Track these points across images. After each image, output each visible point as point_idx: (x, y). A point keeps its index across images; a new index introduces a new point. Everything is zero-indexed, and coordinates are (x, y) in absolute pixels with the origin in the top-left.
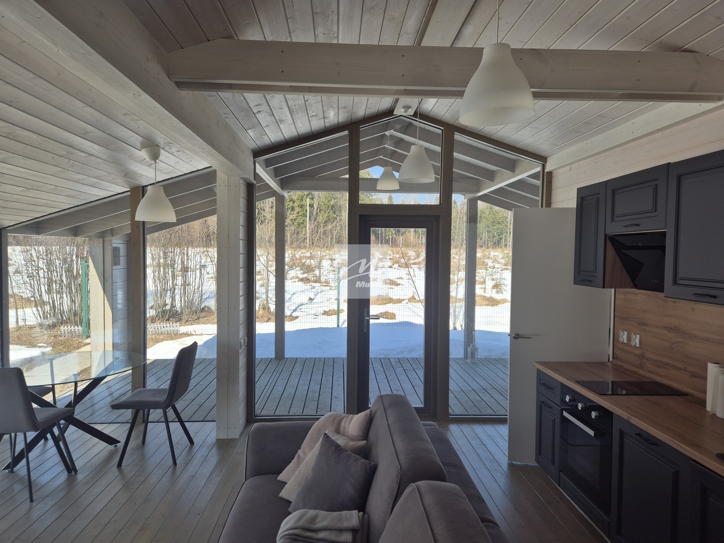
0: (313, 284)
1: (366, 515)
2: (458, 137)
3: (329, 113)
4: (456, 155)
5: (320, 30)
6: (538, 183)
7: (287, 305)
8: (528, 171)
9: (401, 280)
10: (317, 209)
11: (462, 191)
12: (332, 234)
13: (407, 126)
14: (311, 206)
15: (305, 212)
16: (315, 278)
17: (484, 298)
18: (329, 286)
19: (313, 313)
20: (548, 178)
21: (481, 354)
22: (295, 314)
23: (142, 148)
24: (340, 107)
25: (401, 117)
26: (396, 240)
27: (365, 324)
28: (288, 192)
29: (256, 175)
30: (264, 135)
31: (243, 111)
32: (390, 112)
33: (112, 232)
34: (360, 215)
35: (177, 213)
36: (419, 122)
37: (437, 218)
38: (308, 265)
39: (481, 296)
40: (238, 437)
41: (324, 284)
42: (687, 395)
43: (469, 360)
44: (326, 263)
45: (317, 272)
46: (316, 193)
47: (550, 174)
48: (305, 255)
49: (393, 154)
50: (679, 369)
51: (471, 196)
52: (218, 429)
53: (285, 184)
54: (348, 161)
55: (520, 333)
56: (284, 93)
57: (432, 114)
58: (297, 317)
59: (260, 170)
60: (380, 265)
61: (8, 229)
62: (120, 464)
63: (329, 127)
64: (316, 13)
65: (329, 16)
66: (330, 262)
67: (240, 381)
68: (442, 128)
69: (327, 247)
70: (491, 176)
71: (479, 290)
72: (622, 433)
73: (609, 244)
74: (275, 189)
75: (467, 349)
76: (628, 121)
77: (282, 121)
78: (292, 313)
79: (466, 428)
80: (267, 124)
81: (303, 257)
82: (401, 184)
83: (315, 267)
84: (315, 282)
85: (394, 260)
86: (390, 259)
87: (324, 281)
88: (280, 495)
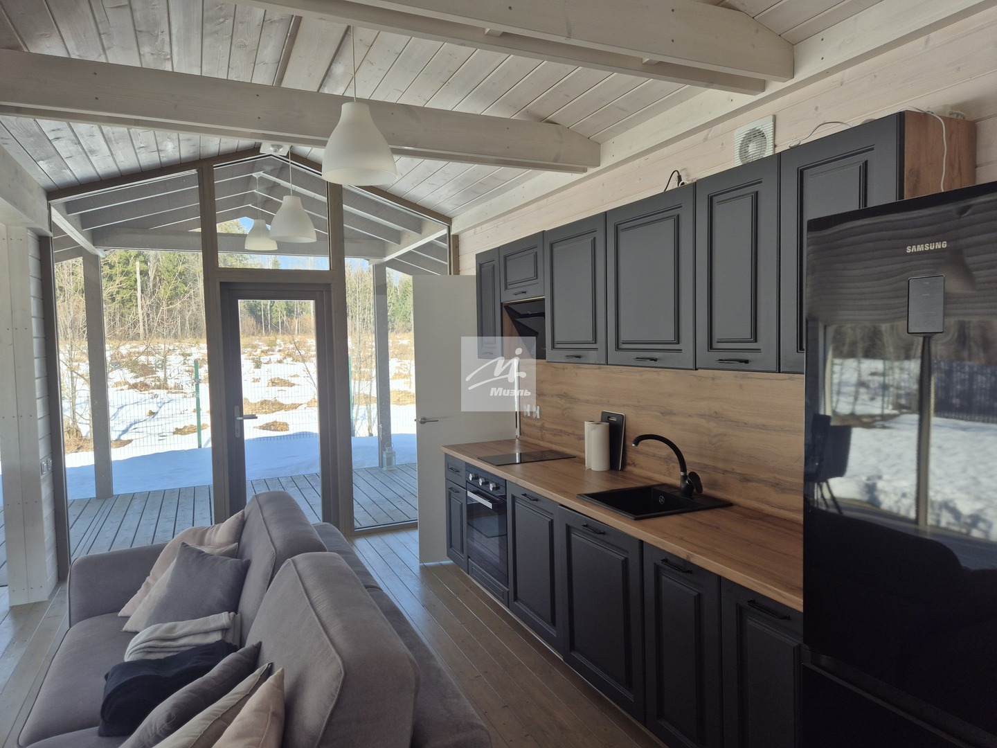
0: (154, 391)
1: (239, 614)
2: (347, 187)
3: (166, 146)
5: (146, 50)
6: (445, 245)
7: (112, 423)
8: (435, 233)
9: (296, 378)
10: (155, 278)
11: (364, 255)
12: (183, 318)
13: (282, 169)
14: (144, 273)
15: (133, 283)
16: (157, 383)
18: (182, 392)
19: (157, 432)
20: (454, 241)
21: (399, 459)
22: (125, 438)
24: (181, 139)
25: (271, 157)
26: (287, 325)
27: (237, 427)
28: (105, 250)
29: (52, 225)
30: (65, 169)
31: (31, 136)
32: (255, 150)
34: (221, 283)
36: (296, 165)
37: (328, 286)
38: (143, 365)
40: (47, 599)
41: (174, 391)
42: (575, 457)
43: (385, 469)
44: (174, 360)
45: (160, 374)
46: (151, 253)
47: (456, 237)
48: (137, 350)
49: (266, 203)
50: (569, 434)
51: (377, 261)
52: (12, 592)
53: (97, 238)
54: (199, 210)
55: (427, 417)
56: (100, 124)
57: (312, 157)
58: (130, 441)
59: (58, 218)
60: (264, 359)
63: (165, 163)
64: (140, 31)
65: (158, 36)
66: (182, 358)
67: (44, 520)
69: (175, 336)
70: (397, 237)
72: (514, 498)
73: (505, 313)
74: (81, 244)
75: (382, 454)
76: (519, 184)
77: (92, 152)
78: (120, 435)
79: (376, 541)
80: (70, 155)
81: (134, 353)
82: (279, 243)
83: (157, 367)
84: (159, 388)
85: (286, 353)
86: (280, 351)
87: (173, 386)
88: (124, 629)
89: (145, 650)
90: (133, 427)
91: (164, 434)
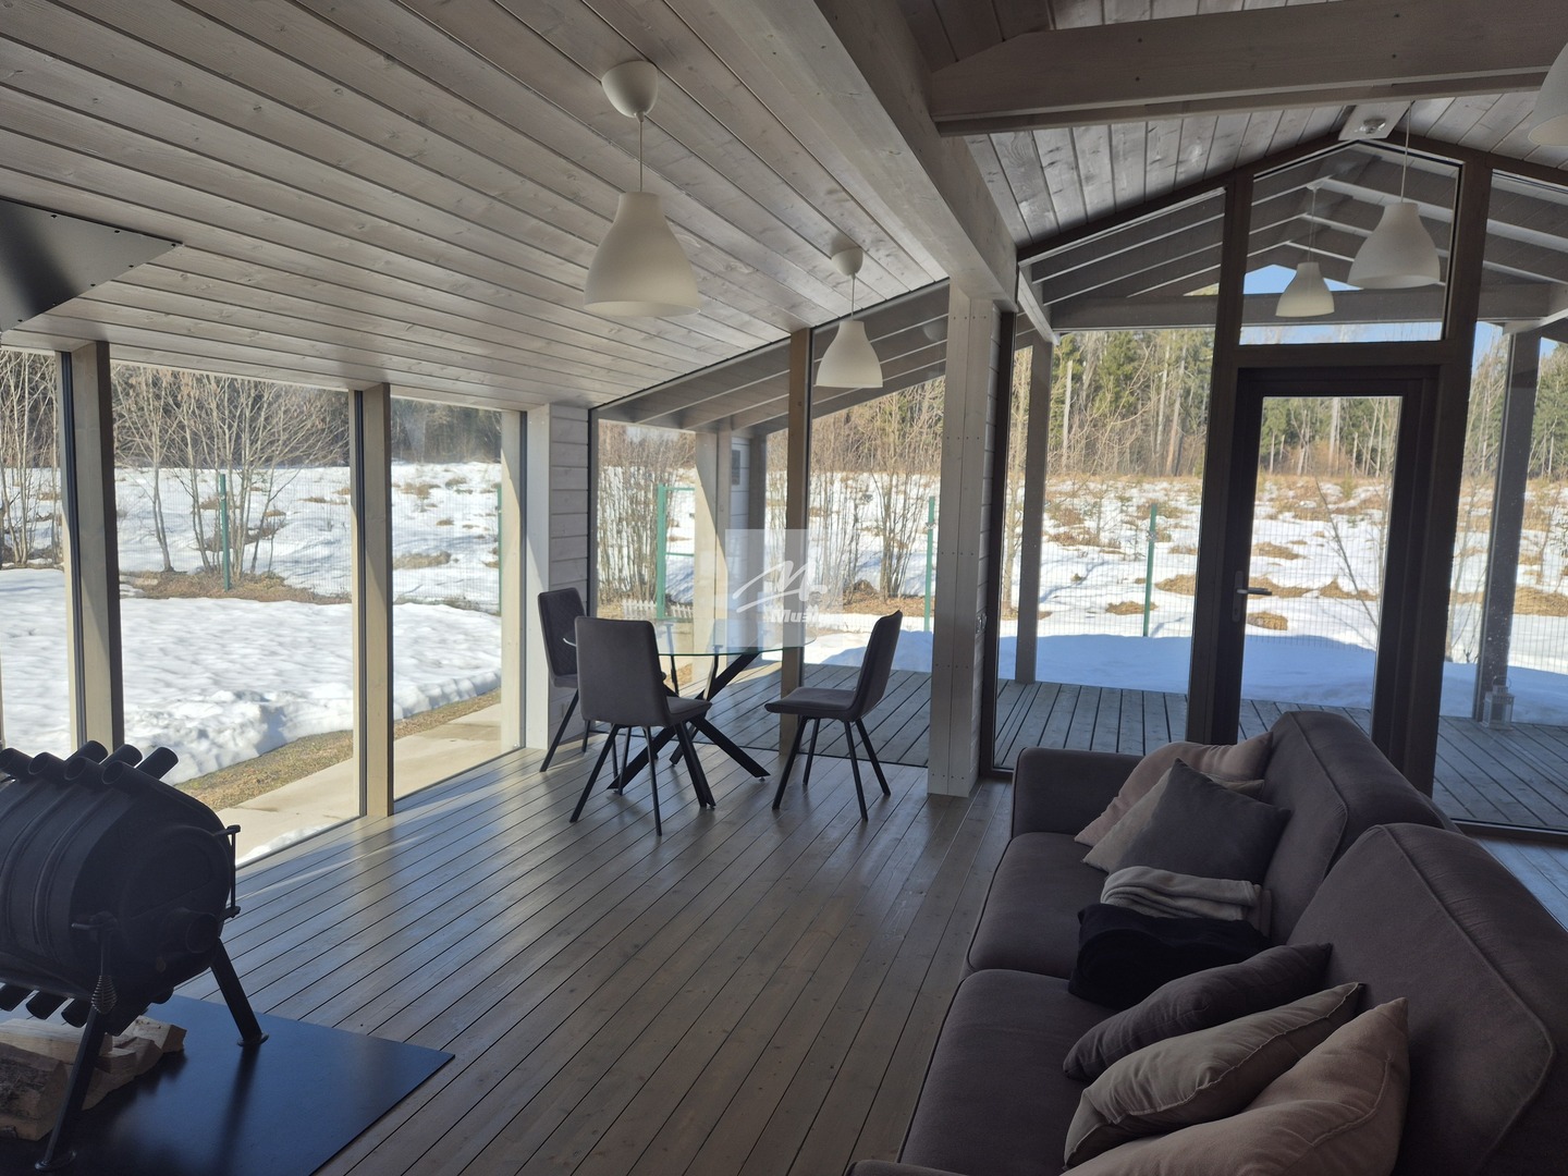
0: (1081, 547)
1: (1269, 889)
2: (1501, 180)
3: (1191, 152)
4: (1493, 225)
9: (1301, 547)
10: (1090, 385)
11: (1498, 315)
13: (1369, 163)
14: (1077, 378)
16: (1087, 536)
17: (1537, 596)
18: (1120, 553)
19: (1083, 607)
21: (1519, 712)
23: (834, 253)
24: (1217, 135)
25: (1356, 145)
26: (1285, 458)
27: (1237, 605)
28: (1062, 334)
29: (1017, 300)
30: (1048, 211)
31: (1023, 165)
32: (1330, 135)
33: (732, 422)
34: (1241, 371)
35: (885, 371)
36: (1409, 154)
38: (1066, 509)
39: (1529, 589)
40: (967, 796)
41: (1108, 549)
43: (1485, 724)
44: (1110, 505)
48: (1059, 489)
49: (1321, 235)
51: (1523, 326)
52: (932, 775)
53: (1060, 315)
56: (1110, 122)
57: (1436, 132)
58: (1049, 614)
59: (1023, 289)
61: (599, 409)
62: (776, 806)
63: (1183, 182)
66: (1120, 504)
67: (973, 693)
68: (1460, 162)
69: (1110, 473)
71: (1523, 577)
74: (1037, 327)
75: (1483, 697)
77: (1090, 179)
80: (1061, 188)
82: (1339, 302)
83: (1085, 513)
84: (1088, 543)
85: (1283, 503)
86: (1271, 500)
87: (1107, 541)
88: (1084, 860)
89: (1132, 897)
90: (1053, 595)
91: (1093, 610)
